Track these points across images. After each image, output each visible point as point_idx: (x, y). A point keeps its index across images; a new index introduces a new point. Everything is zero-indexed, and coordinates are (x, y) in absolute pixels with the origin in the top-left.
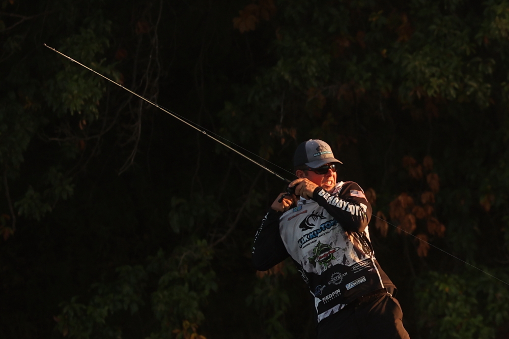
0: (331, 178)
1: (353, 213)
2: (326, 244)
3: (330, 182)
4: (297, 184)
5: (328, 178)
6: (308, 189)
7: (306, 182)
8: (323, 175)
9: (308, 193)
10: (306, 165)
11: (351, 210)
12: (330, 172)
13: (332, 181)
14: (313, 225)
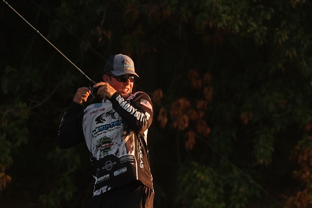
0: (129, 87)
1: (138, 119)
2: (109, 138)
3: (127, 89)
4: (100, 86)
5: (126, 86)
6: (108, 91)
7: (107, 86)
8: (123, 83)
9: (107, 95)
10: (111, 73)
11: (137, 116)
12: (128, 81)
13: (128, 89)
14: (104, 120)
